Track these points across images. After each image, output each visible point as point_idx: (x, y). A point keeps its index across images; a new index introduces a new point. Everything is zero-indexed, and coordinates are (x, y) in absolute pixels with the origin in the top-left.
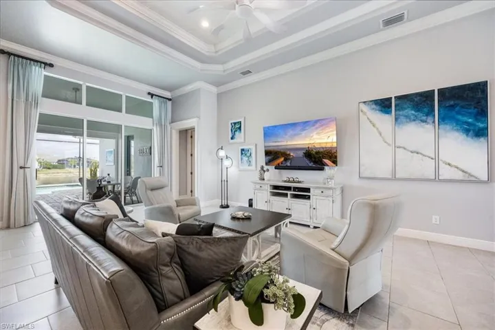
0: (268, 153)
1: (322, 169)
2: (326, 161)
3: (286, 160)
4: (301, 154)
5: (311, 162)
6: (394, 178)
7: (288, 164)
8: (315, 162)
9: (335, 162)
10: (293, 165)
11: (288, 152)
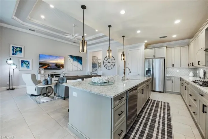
0: (40, 64)
1: (60, 69)
2: (61, 67)
3: (48, 66)
4: (54, 65)
5: (57, 67)
6: (73, 71)
7: (49, 68)
8: (58, 67)
9: (63, 68)
10: (51, 68)
11: (50, 64)
